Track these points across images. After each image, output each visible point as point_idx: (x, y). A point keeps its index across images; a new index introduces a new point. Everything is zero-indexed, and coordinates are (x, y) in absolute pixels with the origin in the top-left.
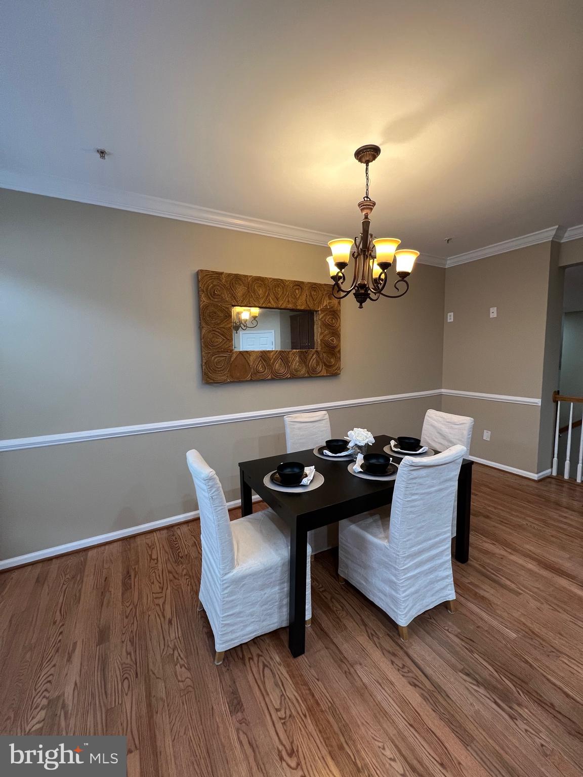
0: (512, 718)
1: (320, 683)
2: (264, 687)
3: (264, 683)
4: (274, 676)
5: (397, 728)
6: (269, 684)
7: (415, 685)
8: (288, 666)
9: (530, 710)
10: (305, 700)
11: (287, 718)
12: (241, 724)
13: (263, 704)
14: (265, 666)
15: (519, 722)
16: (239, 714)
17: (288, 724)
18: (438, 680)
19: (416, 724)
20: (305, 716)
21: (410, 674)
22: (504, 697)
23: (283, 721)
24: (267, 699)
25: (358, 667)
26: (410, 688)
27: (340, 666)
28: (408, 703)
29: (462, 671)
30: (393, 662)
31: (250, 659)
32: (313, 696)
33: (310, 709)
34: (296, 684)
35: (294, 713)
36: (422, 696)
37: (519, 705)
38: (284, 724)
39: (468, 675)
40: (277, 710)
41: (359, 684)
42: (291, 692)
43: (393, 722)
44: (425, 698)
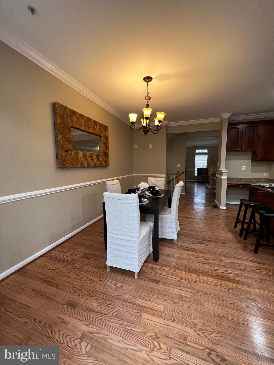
0: (207, 246)
1: (170, 263)
2: (158, 273)
3: (157, 272)
4: (158, 269)
5: (194, 260)
6: (159, 272)
7: (188, 251)
8: (158, 265)
9: (208, 243)
10: (172, 268)
11: (172, 274)
12: (163, 283)
13: (163, 276)
14: (152, 269)
15: (208, 245)
16: (160, 282)
17: (174, 275)
18: (191, 247)
19: (196, 257)
20: (175, 271)
21: (185, 249)
22: (203, 243)
23: (172, 275)
24: (162, 274)
25: (174, 255)
26: (188, 252)
27: (170, 257)
28: (191, 254)
29: (193, 243)
30: (179, 249)
31: (145, 270)
32: (172, 266)
33: (175, 269)
34: (165, 267)
35: (172, 272)
36: (191, 251)
37: (206, 243)
38: (173, 275)
39: (194, 243)
40: (168, 274)
41: (178, 257)
42: (166, 269)
43: (192, 259)
44: (192, 252)
